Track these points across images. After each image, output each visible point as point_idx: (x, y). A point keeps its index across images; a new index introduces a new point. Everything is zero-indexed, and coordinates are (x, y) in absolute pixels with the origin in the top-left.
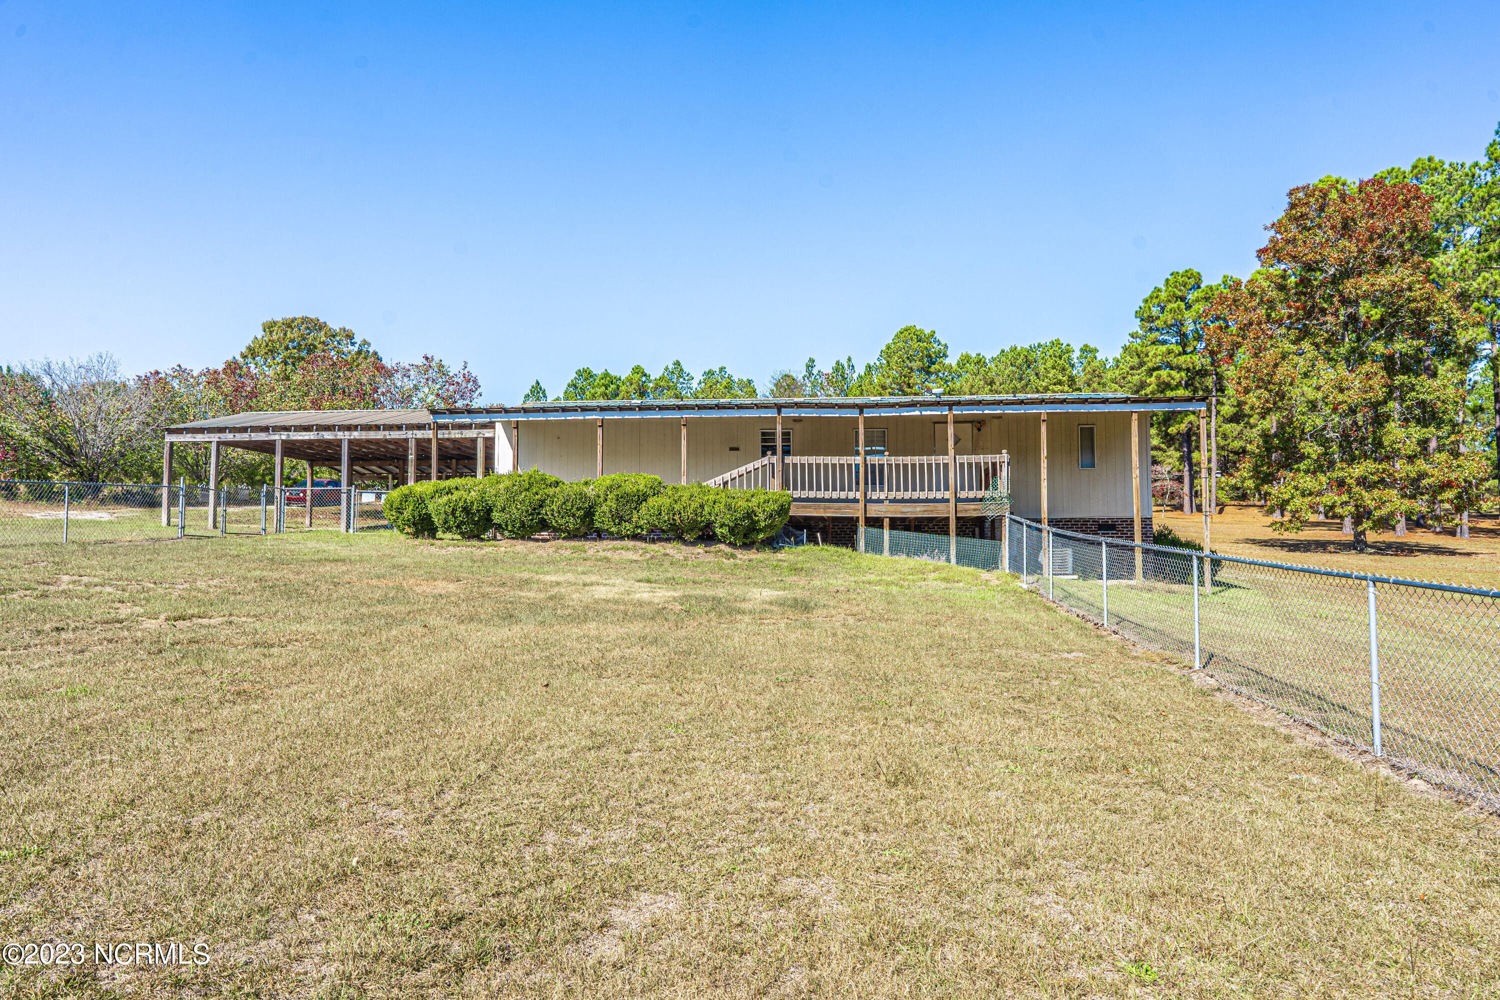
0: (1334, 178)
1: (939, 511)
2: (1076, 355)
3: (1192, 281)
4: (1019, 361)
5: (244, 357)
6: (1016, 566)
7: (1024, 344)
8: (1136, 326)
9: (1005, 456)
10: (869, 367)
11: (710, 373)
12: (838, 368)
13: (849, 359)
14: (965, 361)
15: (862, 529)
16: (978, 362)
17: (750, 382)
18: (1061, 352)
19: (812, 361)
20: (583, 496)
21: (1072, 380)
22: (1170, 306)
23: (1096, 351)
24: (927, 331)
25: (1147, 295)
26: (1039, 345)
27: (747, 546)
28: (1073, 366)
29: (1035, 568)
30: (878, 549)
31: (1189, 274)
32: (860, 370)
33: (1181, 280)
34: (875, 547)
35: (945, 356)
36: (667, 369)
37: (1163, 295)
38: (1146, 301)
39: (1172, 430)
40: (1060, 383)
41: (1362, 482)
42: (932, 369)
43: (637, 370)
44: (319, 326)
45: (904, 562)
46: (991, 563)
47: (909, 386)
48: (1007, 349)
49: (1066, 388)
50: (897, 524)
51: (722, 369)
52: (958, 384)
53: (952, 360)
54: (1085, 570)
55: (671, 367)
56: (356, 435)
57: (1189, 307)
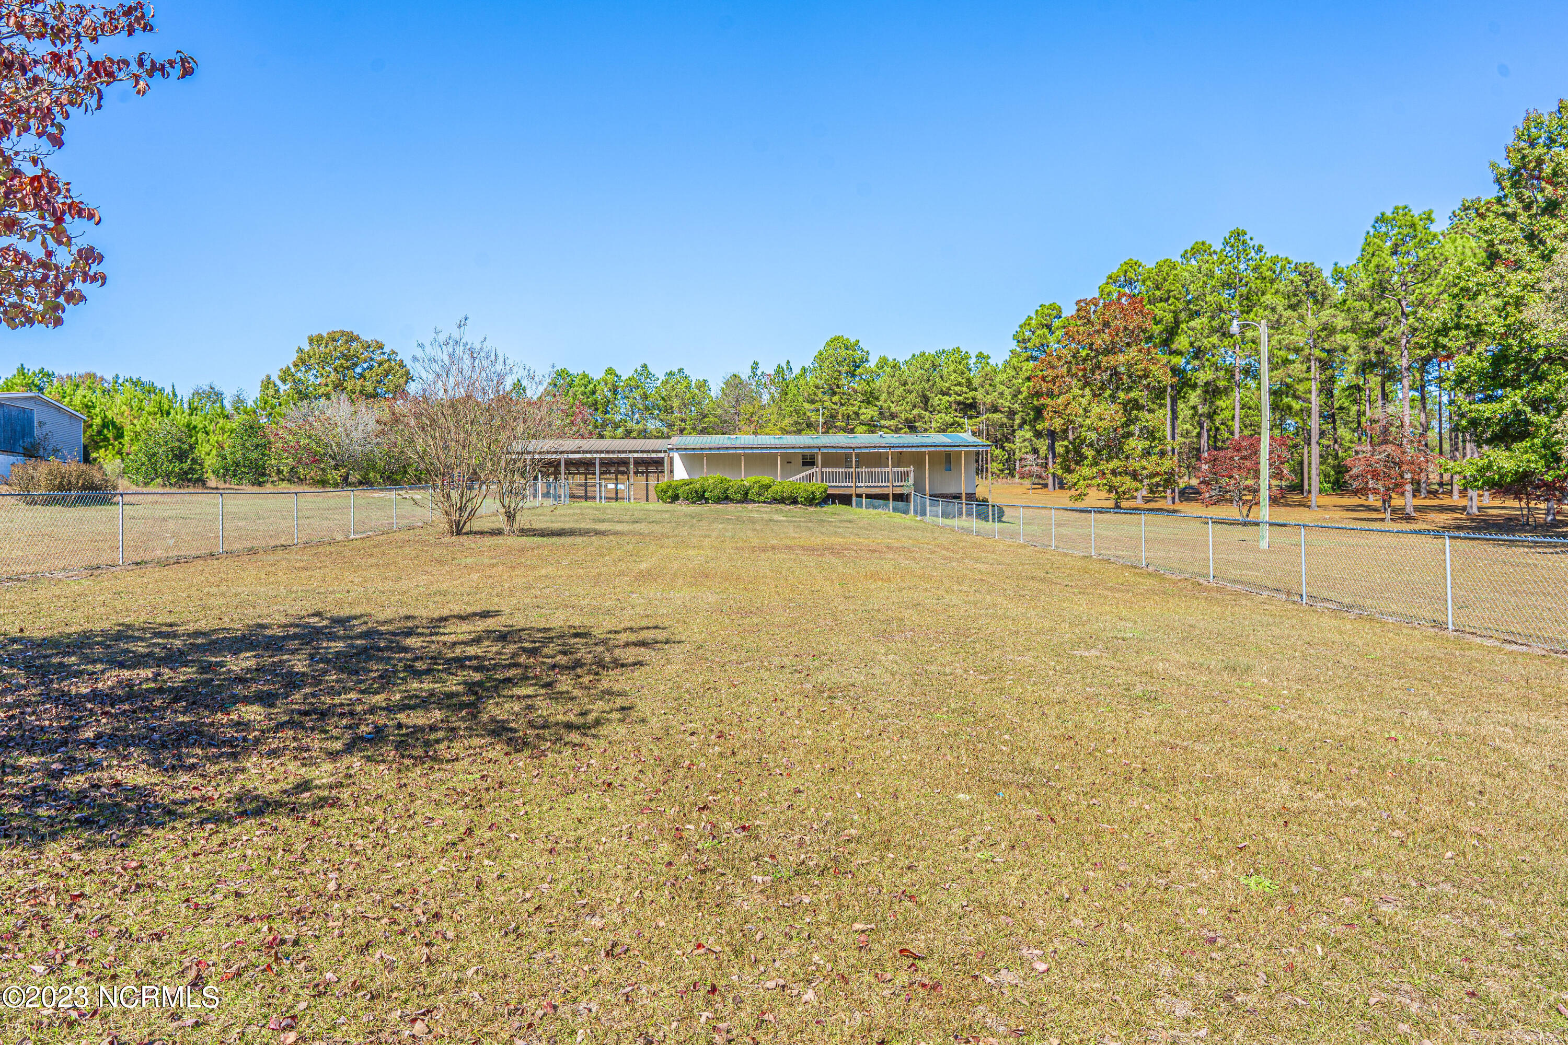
0: (1135, 259)
1: (885, 491)
2: (972, 361)
3: (1055, 313)
4: (927, 366)
5: (296, 365)
6: (916, 512)
7: (931, 350)
8: (1013, 345)
9: (912, 468)
10: (804, 370)
11: (670, 374)
12: (779, 371)
13: (788, 363)
14: (883, 362)
15: (854, 498)
16: (894, 367)
17: (705, 381)
18: (961, 358)
19: (756, 363)
20: (744, 486)
21: (969, 381)
22: (1038, 332)
23: (989, 357)
24: (853, 340)
25: (1022, 321)
26: (944, 351)
27: (810, 505)
28: (970, 370)
29: (923, 513)
30: (861, 507)
31: (1053, 307)
32: (796, 371)
33: (1046, 312)
34: (859, 505)
35: (867, 361)
36: (636, 371)
37: (1034, 322)
38: (1021, 327)
39: (1039, 427)
40: (959, 384)
41: (1114, 472)
42: (857, 373)
43: (610, 371)
44: (351, 338)
45: (872, 511)
46: (906, 512)
47: (838, 386)
48: (917, 353)
49: (965, 389)
50: (868, 496)
51: (680, 370)
52: (878, 384)
53: (872, 364)
54: (945, 515)
55: (639, 369)
56: (603, 455)
57: (1052, 333)
